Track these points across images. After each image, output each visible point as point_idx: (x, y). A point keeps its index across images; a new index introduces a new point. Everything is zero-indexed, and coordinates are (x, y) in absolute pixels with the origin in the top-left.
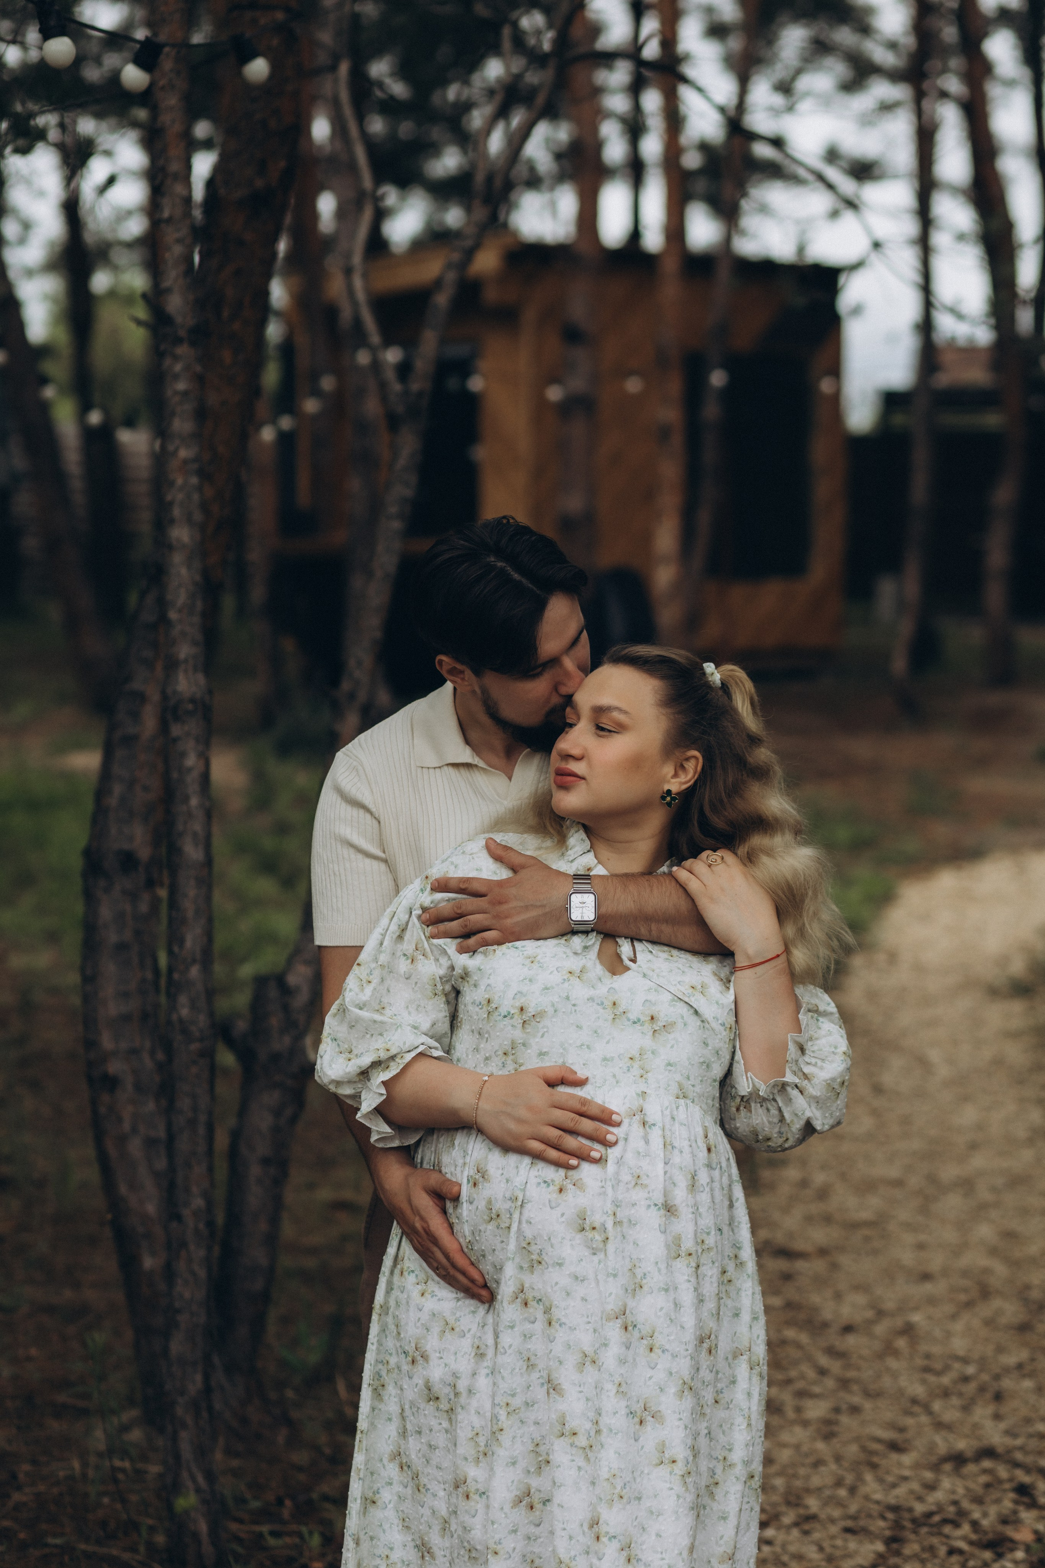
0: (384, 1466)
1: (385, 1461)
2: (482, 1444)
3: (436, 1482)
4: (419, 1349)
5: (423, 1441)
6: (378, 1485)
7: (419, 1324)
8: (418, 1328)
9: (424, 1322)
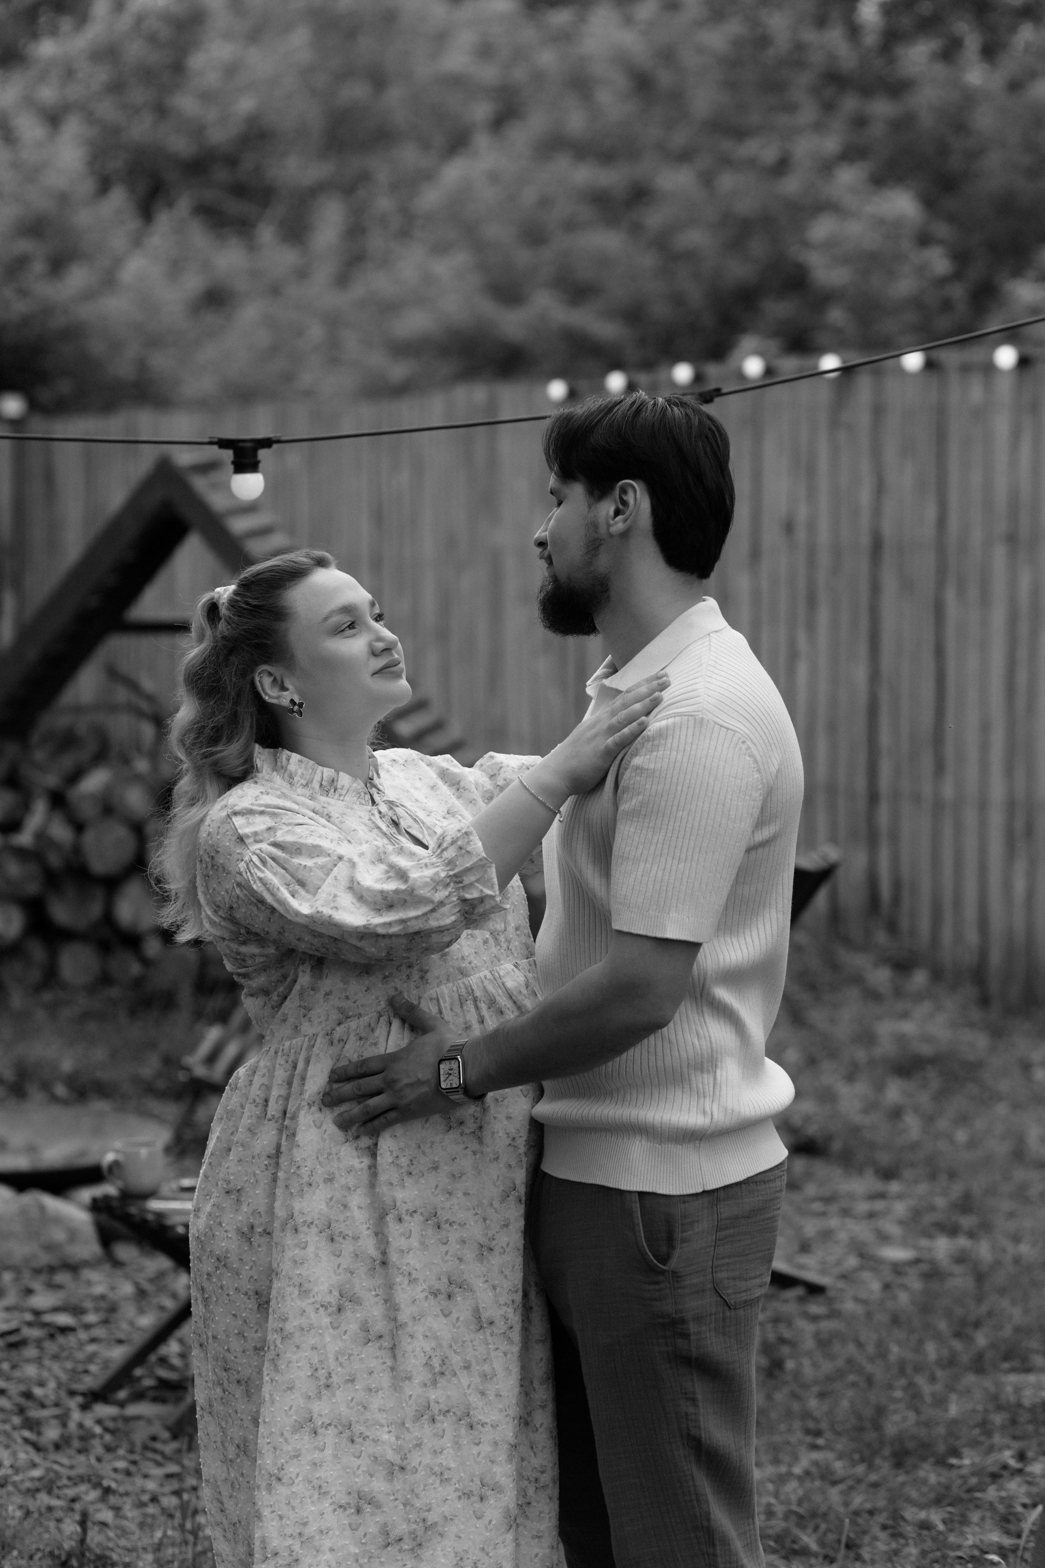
0: (286, 1440)
1: (287, 1435)
2: (437, 1365)
3: (378, 1427)
4: (345, 1296)
5: (357, 1387)
6: (282, 1461)
7: (341, 1270)
8: (339, 1274)
9: (345, 1267)
